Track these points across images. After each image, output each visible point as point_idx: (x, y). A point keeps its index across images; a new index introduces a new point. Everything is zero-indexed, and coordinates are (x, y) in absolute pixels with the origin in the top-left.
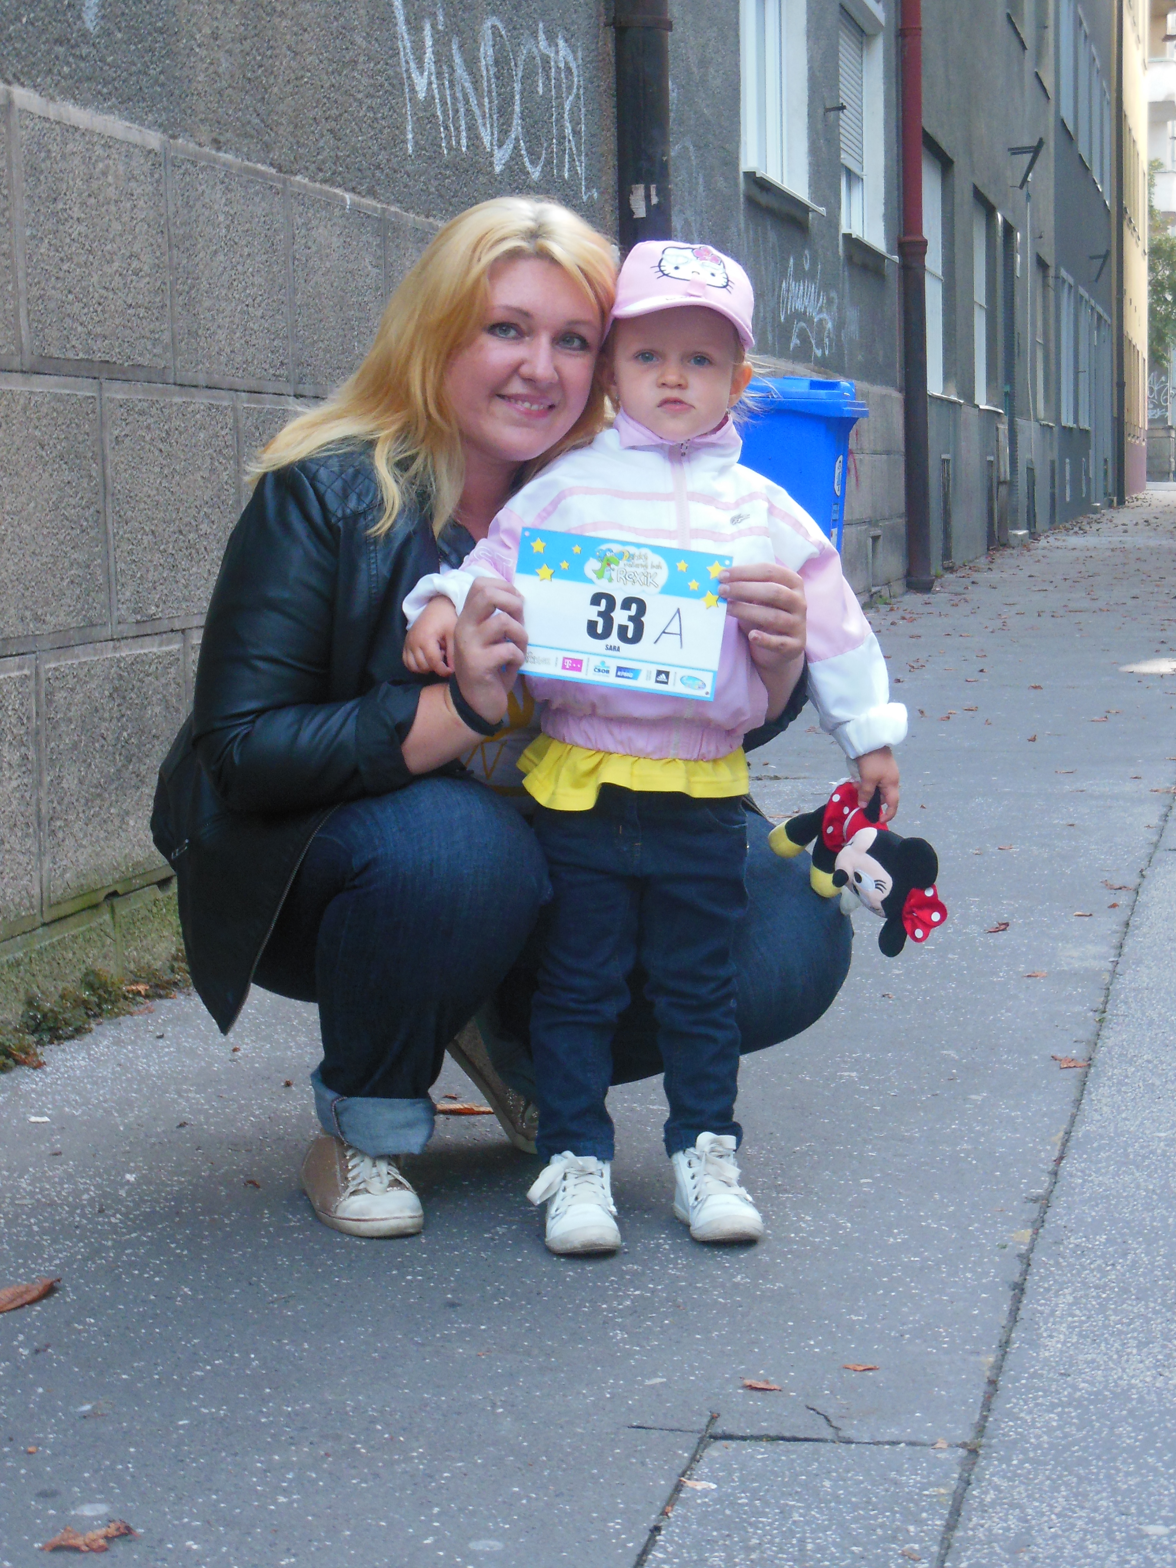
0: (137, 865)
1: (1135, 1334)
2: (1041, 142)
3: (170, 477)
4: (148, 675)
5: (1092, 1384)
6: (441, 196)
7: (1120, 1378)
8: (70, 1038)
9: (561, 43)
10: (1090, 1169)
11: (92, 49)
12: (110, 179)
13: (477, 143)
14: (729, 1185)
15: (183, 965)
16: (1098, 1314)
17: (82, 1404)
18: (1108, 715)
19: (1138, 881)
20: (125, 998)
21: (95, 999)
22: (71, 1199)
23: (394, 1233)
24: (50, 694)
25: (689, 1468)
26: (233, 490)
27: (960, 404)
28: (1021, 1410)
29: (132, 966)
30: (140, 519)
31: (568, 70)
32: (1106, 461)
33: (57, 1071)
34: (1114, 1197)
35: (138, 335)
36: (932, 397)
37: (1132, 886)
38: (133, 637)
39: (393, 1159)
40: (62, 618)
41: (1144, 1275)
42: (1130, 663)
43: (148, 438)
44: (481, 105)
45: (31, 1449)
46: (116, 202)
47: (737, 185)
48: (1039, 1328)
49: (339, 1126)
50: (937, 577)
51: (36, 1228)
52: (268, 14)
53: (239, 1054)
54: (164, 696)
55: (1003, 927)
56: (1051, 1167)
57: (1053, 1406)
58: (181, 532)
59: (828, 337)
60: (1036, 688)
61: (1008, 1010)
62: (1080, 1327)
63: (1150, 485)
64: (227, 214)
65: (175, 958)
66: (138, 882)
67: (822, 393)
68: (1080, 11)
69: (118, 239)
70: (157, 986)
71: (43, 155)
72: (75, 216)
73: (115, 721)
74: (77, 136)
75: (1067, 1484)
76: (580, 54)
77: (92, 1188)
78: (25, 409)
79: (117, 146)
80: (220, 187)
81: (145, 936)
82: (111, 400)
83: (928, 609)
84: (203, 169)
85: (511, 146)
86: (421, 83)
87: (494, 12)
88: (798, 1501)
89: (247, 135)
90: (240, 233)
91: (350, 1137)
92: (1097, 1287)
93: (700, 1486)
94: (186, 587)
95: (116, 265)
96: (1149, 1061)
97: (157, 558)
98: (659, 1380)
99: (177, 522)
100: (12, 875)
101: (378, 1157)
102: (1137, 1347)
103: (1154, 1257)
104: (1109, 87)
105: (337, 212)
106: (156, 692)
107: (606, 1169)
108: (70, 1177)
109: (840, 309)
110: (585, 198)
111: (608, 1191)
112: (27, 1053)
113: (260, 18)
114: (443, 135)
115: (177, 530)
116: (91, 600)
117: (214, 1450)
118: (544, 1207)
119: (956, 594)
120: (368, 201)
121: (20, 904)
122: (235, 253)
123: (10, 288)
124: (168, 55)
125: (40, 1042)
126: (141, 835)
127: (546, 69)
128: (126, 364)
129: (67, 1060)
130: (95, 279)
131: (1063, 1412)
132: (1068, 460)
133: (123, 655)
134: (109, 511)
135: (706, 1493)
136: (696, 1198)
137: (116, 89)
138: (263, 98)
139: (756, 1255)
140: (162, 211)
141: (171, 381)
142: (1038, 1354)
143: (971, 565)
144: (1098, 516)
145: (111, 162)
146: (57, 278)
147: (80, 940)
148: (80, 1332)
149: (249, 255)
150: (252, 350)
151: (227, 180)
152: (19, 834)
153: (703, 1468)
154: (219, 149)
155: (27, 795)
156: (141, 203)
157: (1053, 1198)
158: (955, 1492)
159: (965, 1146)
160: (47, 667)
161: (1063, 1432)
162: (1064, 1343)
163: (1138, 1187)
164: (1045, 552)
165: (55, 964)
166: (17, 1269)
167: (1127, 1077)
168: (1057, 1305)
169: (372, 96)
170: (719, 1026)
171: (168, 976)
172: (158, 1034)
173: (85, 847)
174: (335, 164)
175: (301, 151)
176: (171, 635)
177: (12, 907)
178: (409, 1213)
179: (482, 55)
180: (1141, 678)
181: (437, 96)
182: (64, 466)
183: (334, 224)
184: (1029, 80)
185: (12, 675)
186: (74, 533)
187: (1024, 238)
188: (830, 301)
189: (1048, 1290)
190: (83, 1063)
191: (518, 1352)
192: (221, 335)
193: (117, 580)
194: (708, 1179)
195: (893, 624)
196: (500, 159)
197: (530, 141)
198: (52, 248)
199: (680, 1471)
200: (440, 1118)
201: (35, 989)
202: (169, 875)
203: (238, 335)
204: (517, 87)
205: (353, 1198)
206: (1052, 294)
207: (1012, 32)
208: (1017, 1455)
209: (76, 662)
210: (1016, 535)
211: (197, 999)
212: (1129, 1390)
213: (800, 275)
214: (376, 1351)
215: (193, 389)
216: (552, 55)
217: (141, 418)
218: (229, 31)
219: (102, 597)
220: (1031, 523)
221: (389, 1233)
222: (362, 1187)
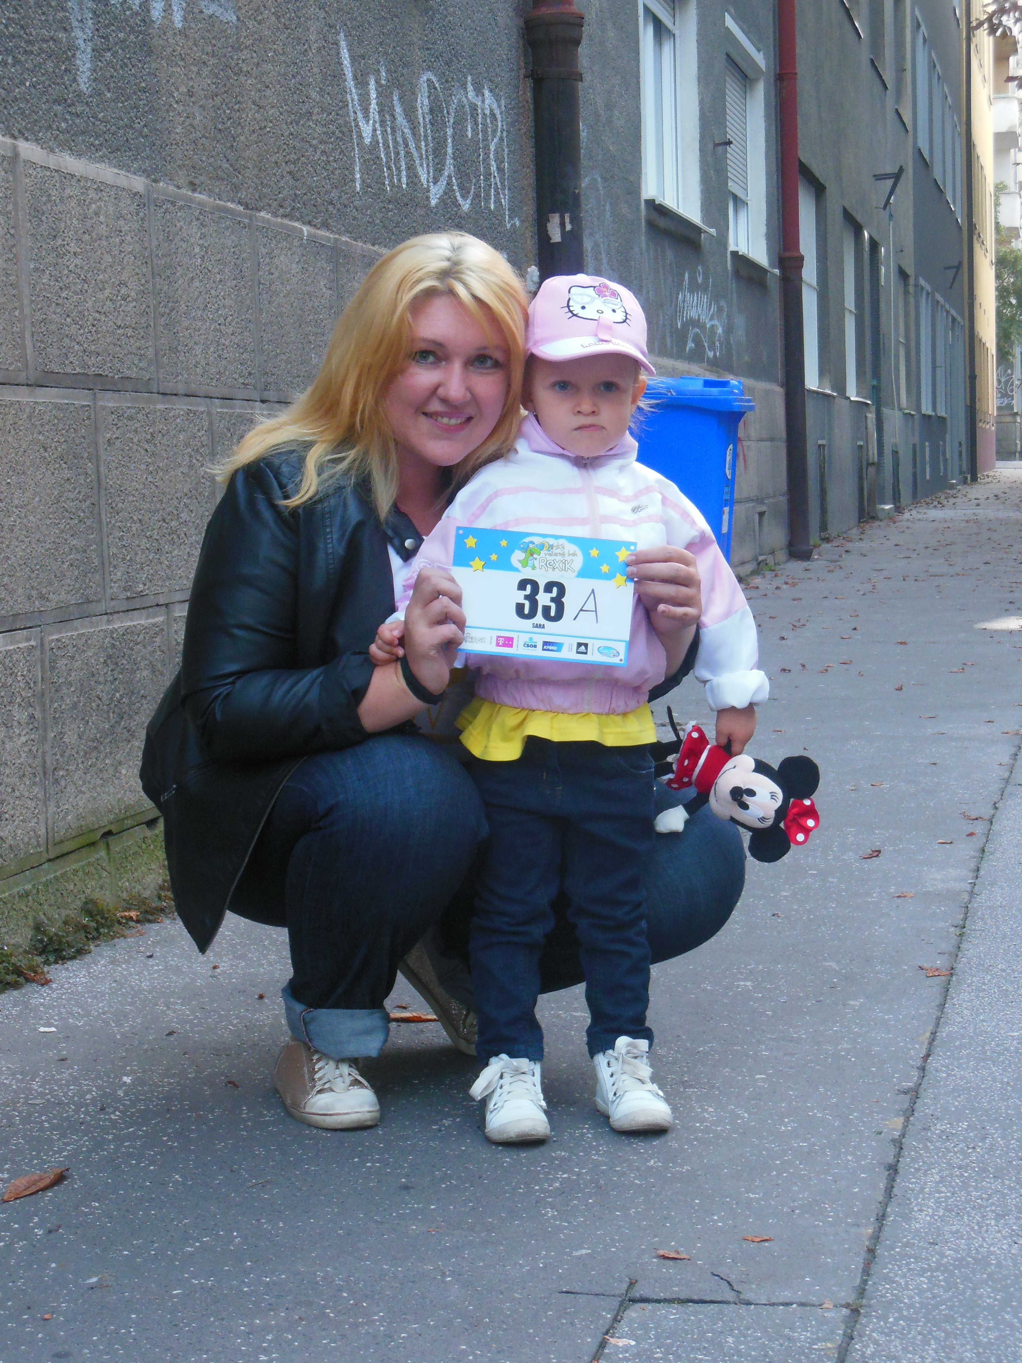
0: (127, 808)
1: (993, 1208)
2: (901, 170)
3: (155, 473)
4: (137, 644)
5: (957, 1251)
6: (385, 227)
7: (981, 1246)
8: (73, 958)
9: (487, 93)
10: (953, 1064)
11: (85, 107)
12: (102, 218)
13: (416, 180)
14: (642, 1082)
15: (170, 894)
16: (961, 1191)
17: (90, 1277)
18: (965, 667)
19: (992, 812)
20: (120, 923)
21: (94, 924)
22: (76, 1099)
23: (355, 1125)
24: (53, 662)
25: (612, 1327)
26: (208, 483)
27: (834, 397)
28: (896, 1275)
29: (125, 895)
30: (129, 510)
31: (493, 115)
32: (960, 444)
33: (62, 987)
34: (974, 1089)
35: (126, 352)
36: (809, 391)
37: (987, 817)
38: (123, 611)
39: (353, 1062)
40: (63, 596)
41: (1000, 1157)
42: (983, 621)
43: (135, 440)
44: (418, 148)
45: (46, 1316)
46: (107, 237)
47: (638, 210)
48: (911, 1203)
49: (307, 1033)
50: (815, 546)
51: (46, 1125)
52: (235, 74)
53: (218, 970)
54: (151, 662)
55: (876, 854)
56: (919, 1063)
57: (924, 1271)
58: (164, 520)
59: (719, 341)
60: (901, 643)
61: (881, 927)
62: (946, 1201)
63: (999, 464)
64: (201, 246)
65: (162, 888)
66: (129, 822)
67: (715, 391)
68: (933, 55)
69: (109, 270)
70: (146, 912)
71: (44, 199)
72: (72, 250)
73: (108, 684)
74: (74, 182)
75: (936, 1339)
76: (503, 102)
77: (94, 1089)
78: (30, 417)
79: (108, 190)
80: (194, 223)
81: (136, 869)
82: (104, 408)
83: (808, 575)
84: (181, 208)
85: (445, 183)
86: (367, 130)
87: (429, 68)
88: (705, 1355)
89: (218, 178)
90: (213, 262)
91: (317, 1043)
92: (960, 1167)
93: (621, 1343)
94: (169, 567)
95: (107, 292)
96: (1003, 970)
97: (144, 543)
98: (584, 1252)
99: (161, 512)
100: (21, 818)
101: (340, 1060)
102: (995, 1219)
103: (1009, 1141)
104: (960, 119)
105: (296, 242)
106: (144, 658)
107: (537, 1068)
108: (75, 1080)
109: (729, 317)
110: (508, 226)
111: (539, 1088)
112: (36, 972)
113: (228, 78)
114: (386, 174)
115: (160, 518)
116: (87, 580)
117: (203, 1315)
118: (484, 1102)
119: (832, 561)
120: (323, 233)
121: (28, 843)
122: (209, 279)
123: (17, 313)
124: (150, 112)
125: (47, 963)
126: (132, 782)
127: (474, 117)
128: (116, 377)
129: (70, 977)
130: (89, 304)
131: (932, 1276)
132: (927, 444)
133: (116, 626)
134: (103, 502)
135: (626, 1349)
136: (615, 1094)
137: (106, 140)
138: (232, 146)
139: (667, 1142)
140: (147, 245)
141: (155, 390)
142: (910, 1226)
143: (845, 536)
144: (955, 491)
145: (102, 204)
146: (57, 304)
147: (80, 873)
148: (86, 1214)
149: (221, 281)
150: (224, 362)
151: (201, 217)
152: (28, 783)
153: (624, 1327)
154: (194, 190)
155: (34, 749)
156: (129, 238)
157: (921, 1090)
158: (840, 1346)
159: (846, 1046)
160: (51, 638)
161: (932, 1293)
162: (932, 1217)
163: (994, 1080)
164: (909, 524)
165: (58, 894)
166: (31, 1160)
167: (984, 984)
168: (925, 1183)
169: (326, 143)
170: (631, 943)
171: (156, 904)
172: (148, 954)
173: (84, 793)
174: (294, 201)
175: (265, 190)
176: (157, 609)
177: (22, 846)
178: (367, 1108)
179: (419, 104)
180: (993, 634)
181: (381, 141)
182: (64, 465)
183: (294, 253)
184: (890, 115)
185: (21, 646)
186: (72, 522)
187: (887, 251)
188: (720, 310)
189: (918, 1170)
190: (84, 980)
191: (462, 1229)
192: (198, 350)
193: (110, 563)
194: (625, 1077)
195: (777, 588)
196: (435, 194)
197: (460, 178)
198: (52, 279)
199: (604, 1330)
200: (393, 1025)
201: (42, 916)
202: (156, 816)
203: (212, 349)
204: (450, 132)
205: (319, 1096)
206: (912, 300)
207: (875, 75)
208: (893, 1314)
209: (75, 633)
210: (883, 509)
211: (180, 923)
212: (988, 1256)
213: (694, 288)
214: (341, 1228)
215: (174, 397)
216: (479, 103)
217: (129, 423)
218: (203, 90)
219: (98, 577)
220: (896, 499)
221: (351, 1126)
222: (327, 1086)
